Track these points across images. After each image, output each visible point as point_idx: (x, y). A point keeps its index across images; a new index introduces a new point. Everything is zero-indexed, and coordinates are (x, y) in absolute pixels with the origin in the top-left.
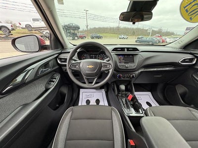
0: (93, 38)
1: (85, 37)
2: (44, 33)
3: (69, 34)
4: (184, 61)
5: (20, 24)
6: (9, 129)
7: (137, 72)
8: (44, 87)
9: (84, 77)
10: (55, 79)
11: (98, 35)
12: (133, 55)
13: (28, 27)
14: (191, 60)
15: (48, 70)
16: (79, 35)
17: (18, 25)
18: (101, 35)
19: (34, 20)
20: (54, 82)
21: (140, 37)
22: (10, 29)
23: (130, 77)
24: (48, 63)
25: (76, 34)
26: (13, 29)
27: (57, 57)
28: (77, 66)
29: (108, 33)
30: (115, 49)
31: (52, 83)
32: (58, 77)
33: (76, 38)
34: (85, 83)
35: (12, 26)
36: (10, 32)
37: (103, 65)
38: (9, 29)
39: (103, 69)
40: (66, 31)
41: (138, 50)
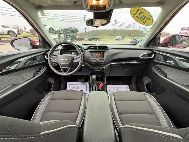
0: (90, 39)
1: (84, 39)
3: (68, 37)
4: (144, 56)
5: (25, 29)
6: (2, 96)
7: (107, 66)
8: (32, 75)
9: (61, 67)
10: (42, 70)
11: (96, 37)
12: (103, 52)
13: (32, 31)
14: (150, 55)
15: (35, 62)
16: (77, 37)
17: (24, 29)
18: (98, 37)
20: (40, 72)
21: (136, 38)
22: (17, 33)
23: (101, 69)
24: (36, 58)
25: (75, 36)
26: (19, 34)
27: (45, 53)
28: (56, 60)
29: (105, 35)
31: (39, 73)
32: (44, 69)
33: (75, 40)
34: (61, 72)
35: (18, 31)
36: (16, 36)
37: (74, 58)
38: (15, 34)
39: (74, 61)
40: (66, 34)
41: (108, 48)
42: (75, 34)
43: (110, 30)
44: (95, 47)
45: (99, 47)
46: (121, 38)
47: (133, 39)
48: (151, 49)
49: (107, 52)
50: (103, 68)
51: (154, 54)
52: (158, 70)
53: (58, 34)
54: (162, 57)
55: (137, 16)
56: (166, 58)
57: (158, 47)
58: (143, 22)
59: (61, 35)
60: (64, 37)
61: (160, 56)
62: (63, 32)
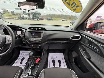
0: (48, 20)
1: (44, 19)
2: (21, 16)
3: (35, 17)
4: (73, 37)
5: (8, 11)
11: (51, 18)
13: (12, 12)
14: (78, 37)
16: (40, 18)
19: (16, 9)
22: (2, 13)
26: (4, 13)
30: (30, 28)
33: (39, 19)
36: (2, 15)
39: (7, 43)
40: (33, 15)
41: (45, 29)
42: (39, 16)
43: (59, 15)
44: (35, 28)
45: (38, 28)
46: (65, 20)
47: (72, 21)
48: (79, 32)
49: (43, 33)
50: (40, 46)
51: (81, 37)
52: (83, 50)
53: (29, 15)
54: (87, 41)
55: (68, 3)
56: (90, 42)
57: (85, 31)
58: (74, 9)
59: (30, 16)
60: (32, 17)
61: (85, 39)
62: (32, 14)
